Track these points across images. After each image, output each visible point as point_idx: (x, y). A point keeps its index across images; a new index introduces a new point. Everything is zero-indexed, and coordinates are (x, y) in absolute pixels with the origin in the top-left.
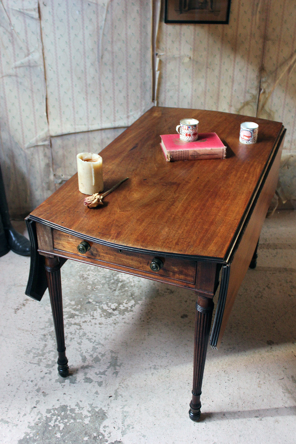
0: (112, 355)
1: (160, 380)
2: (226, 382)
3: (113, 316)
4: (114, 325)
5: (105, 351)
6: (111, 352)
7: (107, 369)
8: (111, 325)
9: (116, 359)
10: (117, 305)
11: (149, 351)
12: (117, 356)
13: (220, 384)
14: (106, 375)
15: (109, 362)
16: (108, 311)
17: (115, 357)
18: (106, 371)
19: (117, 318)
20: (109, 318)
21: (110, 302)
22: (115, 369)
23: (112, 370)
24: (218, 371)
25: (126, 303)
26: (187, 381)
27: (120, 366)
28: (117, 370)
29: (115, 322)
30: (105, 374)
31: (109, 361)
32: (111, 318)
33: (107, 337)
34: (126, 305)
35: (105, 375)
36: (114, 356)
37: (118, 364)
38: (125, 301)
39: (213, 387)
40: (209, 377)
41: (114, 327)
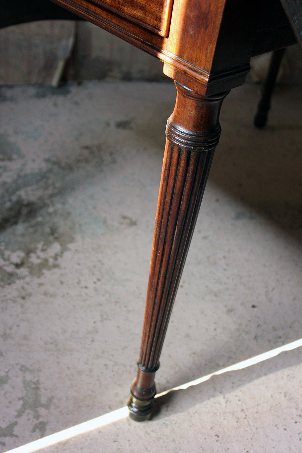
0: (24, 377)
1: (149, 434)
2: (296, 422)
3: (18, 282)
4: (22, 301)
5: (6, 370)
6: (21, 370)
7: (15, 420)
8: (14, 302)
9: (37, 389)
10: (22, 254)
11: (110, 360)
12: (38, 381)
13: (285, 430)
14: (17, 436)
15: (20, 399)
16: (5, 271)
17: (34, 384)
18: (16, 424)
19: (28, 283)
20: (9, 284)
21: (7, 249)
22: (37, 416)
23: (29, 420)
24: (272, 396)
25: (43, 250)
26: (211, 428)
27: (47, 406)
28: (41, 419)
29: (23, 294)
30: (13, 433)
31: (20, 396)
32: (14, 286)
33: (8, 331)
34: (42, 255)
35: (12, 435)
36: (30, 381)
37: (43, 400)
38: (40, 245)
39: (272, 440)
40: (257, 412)
41: (22, 306)
